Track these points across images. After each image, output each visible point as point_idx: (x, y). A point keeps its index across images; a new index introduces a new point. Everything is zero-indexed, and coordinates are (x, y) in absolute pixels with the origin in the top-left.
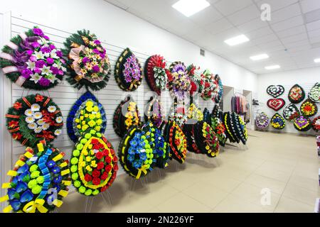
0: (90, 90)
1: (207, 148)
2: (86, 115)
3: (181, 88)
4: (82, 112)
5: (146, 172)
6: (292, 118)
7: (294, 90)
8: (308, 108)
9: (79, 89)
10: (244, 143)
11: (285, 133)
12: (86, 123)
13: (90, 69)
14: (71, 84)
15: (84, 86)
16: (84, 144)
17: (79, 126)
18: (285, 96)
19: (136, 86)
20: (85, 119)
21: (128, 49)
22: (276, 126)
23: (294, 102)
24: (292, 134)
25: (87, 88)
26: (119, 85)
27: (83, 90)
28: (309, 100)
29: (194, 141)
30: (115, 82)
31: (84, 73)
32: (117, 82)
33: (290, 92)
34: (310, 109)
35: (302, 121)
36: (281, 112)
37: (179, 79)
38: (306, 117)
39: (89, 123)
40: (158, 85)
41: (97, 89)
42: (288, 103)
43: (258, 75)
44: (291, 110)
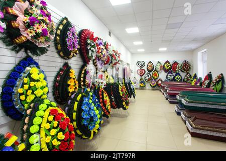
0: (30, 54)
1: (124, 103)
2: (32, 84)
3: (102, 59)
4: (26, 80)
5: (97, 131)
6: (148, 80)
7: (149, 64)
8: (155, 75)
9: (17, 52)
10: (134, 97)
11: (146, 89)
12: (33, 93)
13: (40, 31)
14: (7, 45)
15: (23, 50)
16: (42, 117)
17: (23, 98)
18: (145, 68)
19: (75, 54)
20: (30, 88)
21: (66, 18)
22: (142, 86)
23: (149, 71)
24: (149, 89)
25: (26, 52)
26: (59, 53)
27: (22, 54)
28: (156, 70)
29: (113, 100)
30: (54, 48)
31: (30, 35)
32: (57, 48)
33: (148, 66)
34: (156, 75)
35: (153, 82)
36: (143, 77)
37: (102, 52)
38: (155, 79)
39: (35, 92)
40: (90, 55)
41: (37, 55)
42: (147, 71)
43: (132, 54)
44: (148, 76)
